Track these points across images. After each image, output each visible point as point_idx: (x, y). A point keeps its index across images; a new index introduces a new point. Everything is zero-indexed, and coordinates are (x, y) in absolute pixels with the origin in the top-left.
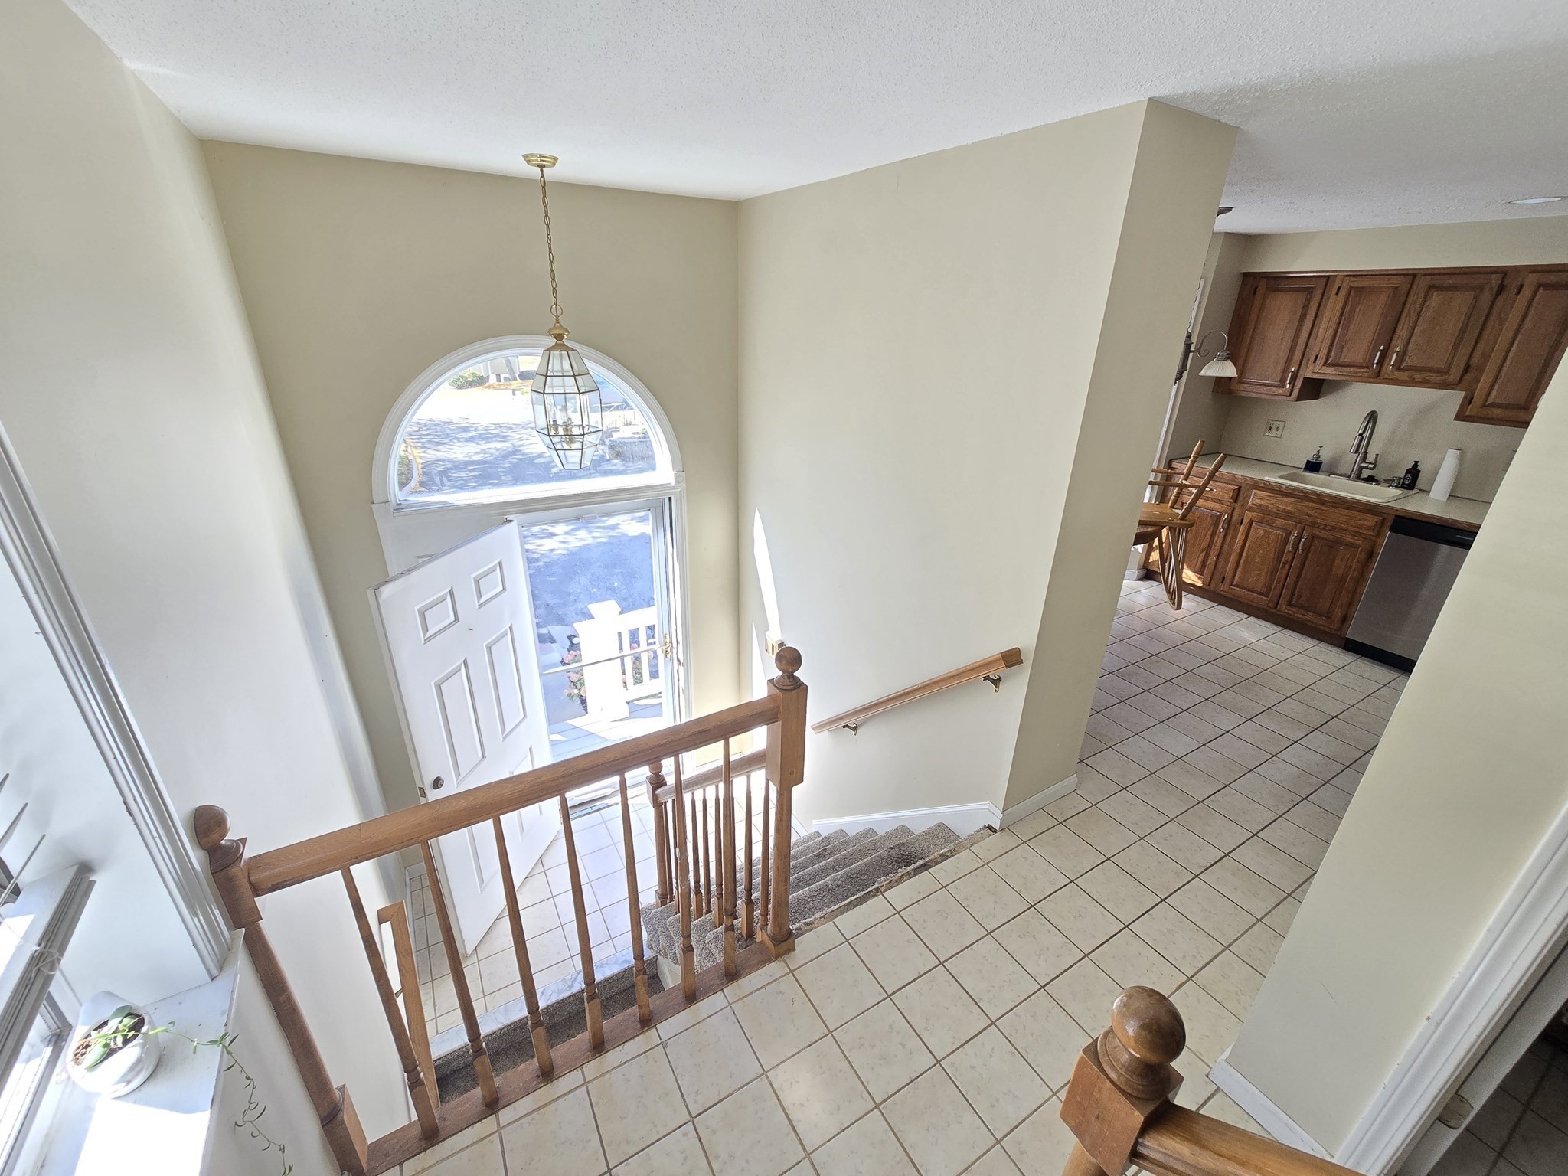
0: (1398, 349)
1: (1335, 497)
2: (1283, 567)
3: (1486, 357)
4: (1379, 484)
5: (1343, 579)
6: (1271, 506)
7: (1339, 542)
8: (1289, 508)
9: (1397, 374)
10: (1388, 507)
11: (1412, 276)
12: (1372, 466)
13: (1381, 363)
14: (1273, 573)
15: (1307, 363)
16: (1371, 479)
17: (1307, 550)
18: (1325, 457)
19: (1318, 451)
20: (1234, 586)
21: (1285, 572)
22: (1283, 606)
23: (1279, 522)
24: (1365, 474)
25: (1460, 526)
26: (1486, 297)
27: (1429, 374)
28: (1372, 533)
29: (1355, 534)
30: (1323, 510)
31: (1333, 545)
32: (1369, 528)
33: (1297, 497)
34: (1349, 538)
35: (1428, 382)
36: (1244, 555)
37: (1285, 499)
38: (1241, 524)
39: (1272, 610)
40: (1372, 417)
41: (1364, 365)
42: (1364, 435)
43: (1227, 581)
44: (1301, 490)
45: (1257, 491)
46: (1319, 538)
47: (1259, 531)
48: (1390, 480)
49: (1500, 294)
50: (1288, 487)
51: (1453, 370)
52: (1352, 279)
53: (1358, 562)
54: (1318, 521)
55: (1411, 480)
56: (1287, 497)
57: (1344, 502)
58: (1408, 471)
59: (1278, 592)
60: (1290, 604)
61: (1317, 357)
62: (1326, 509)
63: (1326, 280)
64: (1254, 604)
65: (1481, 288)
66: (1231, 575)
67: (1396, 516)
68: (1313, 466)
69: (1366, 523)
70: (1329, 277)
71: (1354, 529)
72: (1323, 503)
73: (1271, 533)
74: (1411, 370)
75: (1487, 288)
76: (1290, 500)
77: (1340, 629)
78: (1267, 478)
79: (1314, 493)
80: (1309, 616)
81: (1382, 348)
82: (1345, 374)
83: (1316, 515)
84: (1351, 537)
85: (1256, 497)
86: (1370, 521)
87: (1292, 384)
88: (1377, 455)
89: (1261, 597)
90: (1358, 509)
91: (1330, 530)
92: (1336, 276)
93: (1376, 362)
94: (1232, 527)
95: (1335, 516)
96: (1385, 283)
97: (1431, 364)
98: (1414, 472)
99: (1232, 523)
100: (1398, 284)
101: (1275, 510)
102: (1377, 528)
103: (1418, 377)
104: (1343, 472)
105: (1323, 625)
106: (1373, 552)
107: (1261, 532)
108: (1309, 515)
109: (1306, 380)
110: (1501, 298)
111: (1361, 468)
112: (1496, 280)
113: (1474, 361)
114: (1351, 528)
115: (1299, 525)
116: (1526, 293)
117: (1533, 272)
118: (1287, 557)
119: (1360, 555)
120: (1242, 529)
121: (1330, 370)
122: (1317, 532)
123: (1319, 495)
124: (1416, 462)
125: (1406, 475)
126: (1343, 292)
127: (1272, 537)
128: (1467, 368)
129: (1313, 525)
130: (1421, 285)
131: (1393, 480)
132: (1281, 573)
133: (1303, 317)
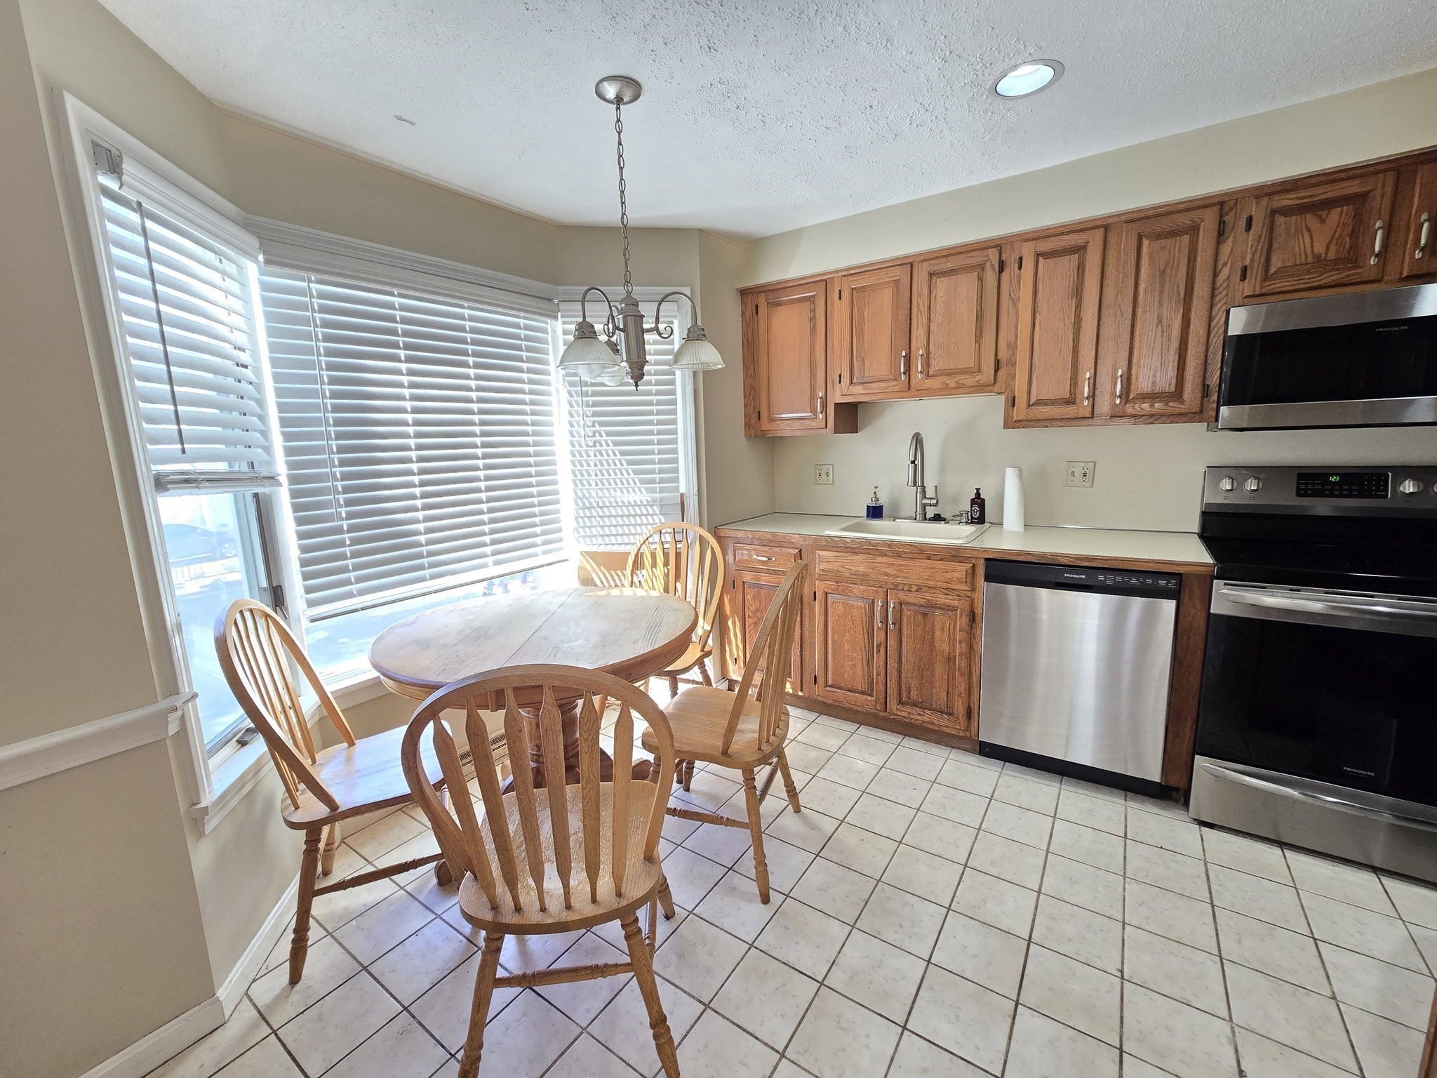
0: (921, 353)
1: (910, 544)
2: (878, 651)
3: (1013, 347)
4: (948, 523)
5: (950, 659)
6: (841, 569)
7: (932, 606)
8: (862, 569)
9: (930, 383)
10: (973, 549)
11: (909, 264)
12: (934, 502)
13: (908, 371)
14: (869, 662)
15: (833, 386)
16: (938, 518)
17: (898, 623)
18: (883, 501)
19: (875, 493)
20: (829, 686)
21: (882, 658)
22: (893, 705)
23: (858, 589)
24: (931, 512)
25: (1063, 561)
26: (990, 276)
27: (963, 376)
28: (966, 588)
29: (948, 591)
30: (902, 565)
31: (926, 611)
32: (960, 581)
33: (867, 552)
34: (941, 599)
35: (963, 386)
36: (830, 641)
37: (855, 558)
38: (815, 599)
39: (882, 714)
40: (918, 440)
41: (891, 377)
42: (916, 462)
43: (821, 680)
44: (869, 542)
45: (821, 553)
46: (908, 604)
47: (837, 604)
48: (958, 516)
49: (1003, 271)
50: (853, 540)
51: (984, 367)
52: (851, 278)
53: (961, 631)
54: (899, 580)
55: (979, 512)
56: (856, 553)
57: (921, 550)
58: (973, 502)
59: (882, 688)
60: (901, 702)
61: (840, 375)
62: (904, 563)
63: (824, 282)
64: (859, 709)
65: (982, 267)
66: (822, 671)
67: (986, 559)
68: (875, 512)
69: (955, 574)
70: (826, 281)
71: (945, 585)
72: (898, 556)
73: (851, 606)
74: (941, 375)
75: (988, 265)
76: (860, 557)
77: (968, 728)
78: (828, 533)
79: (885, 543)
80: (928, 717)
81: (904, 354)
82: (874, 391)
83: (895, 573)
84: (944, 597)
85: (824, 560)
86: (959, 570)
87: (824, 413)
88: (936, 487)
89: (865, 697)
90: (939, 557)
91: (917, 591)
92: (833, 278)
93: (902, 371)
94: (805, 606)
95: (917, 571)
96: (885, 277)
97: (961, 365)
98: (978, 501)
99: (805, 600)
100: (898, 276)
101: (847, 575)
102: (969, 580)
103: (951, 382)
104: (908, 515)
105: (947, 727)
106: (974, 613)
107: (840, 606)
108: (887, 574)
109: (838, 406)
110: (1003, 275)
111: (924, 506)
112: (993, 255)
113: (1003, 354)
114: (939, 584)
115: (879, 590)
116: (1028, 265)
117: (1027, 241)
118: (879, 637)
119: (962, 621)
120: (818, 607)
121: (858, 389)
122: (902, 596)
123: (890, 544)
124: (978, 490)
125: (972, 507)
126: (846, 295)
127: (855, 612)
128: (998, 364)
129: (896, 587)
130: (921, 275)
131: (961, 515)
132: (878, 660)
133: (813, 331)
